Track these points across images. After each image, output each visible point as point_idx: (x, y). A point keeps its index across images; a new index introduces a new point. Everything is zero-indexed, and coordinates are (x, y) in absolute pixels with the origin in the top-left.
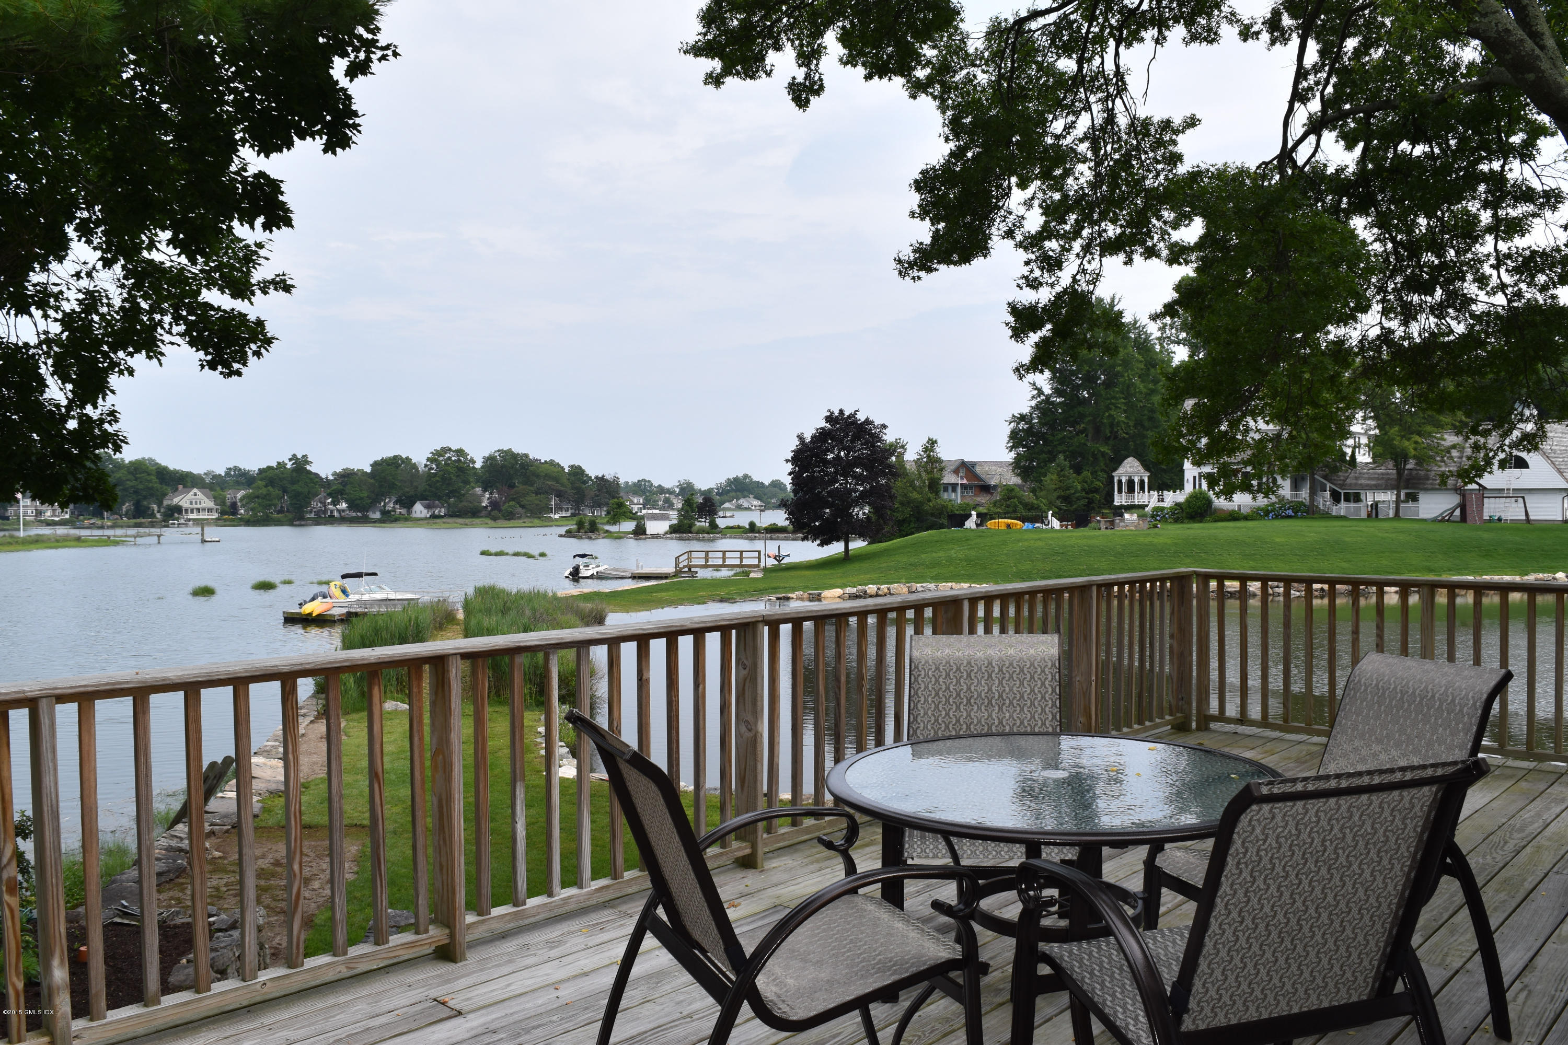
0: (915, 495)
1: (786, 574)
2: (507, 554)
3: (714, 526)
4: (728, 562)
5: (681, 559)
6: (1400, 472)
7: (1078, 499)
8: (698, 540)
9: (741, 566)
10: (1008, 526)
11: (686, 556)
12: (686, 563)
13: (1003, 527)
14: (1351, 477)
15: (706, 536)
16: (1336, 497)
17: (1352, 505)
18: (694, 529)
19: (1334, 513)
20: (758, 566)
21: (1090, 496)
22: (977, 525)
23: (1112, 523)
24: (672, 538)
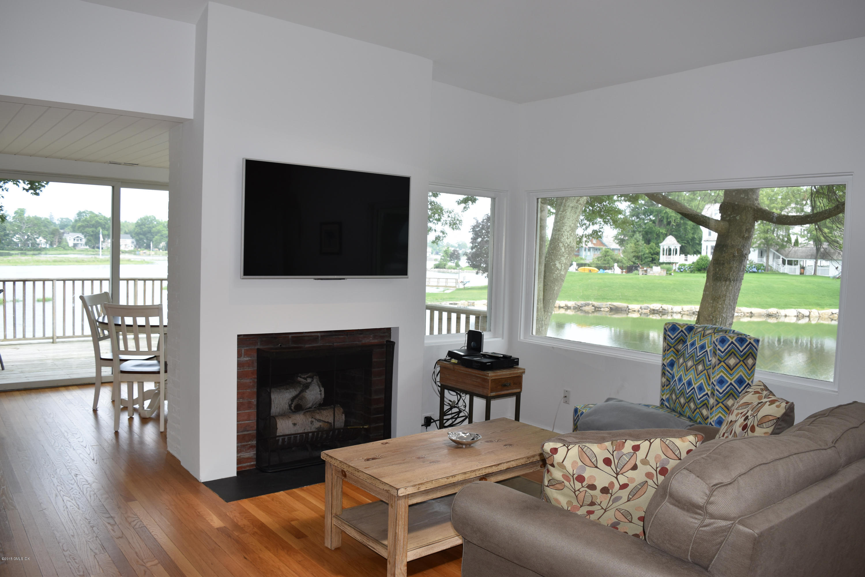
3: (457, 265)
4: (440, 284)
6: (818, 250)
7: (646, 258)
9: (446, 286)
10: (590, 271)
13: (587, 272)
14: (792, 251)
16: (784, 262)
17: (793, 267)
18: (447, 266)
19: (781, 272)
20: (454, 287)
21: (654, 256)
22: (576, 270)
23: (646, 271)
24: (435, 271)
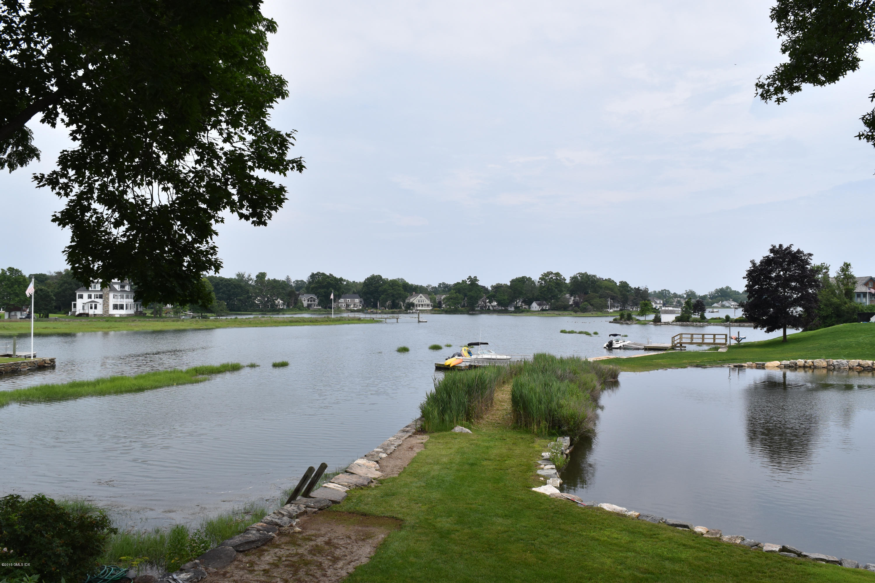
0: (835, 300)
1: (743, 350)
2: (576, 332)
4: (706, 341)
5: (676, 338)
8: (693, 326)
9: (714, 343)
11: (679, 337)
12: (678, 341)
15: (698, 323)
18: (691, 319)
20: (725, 344)
24: (677, 325)
